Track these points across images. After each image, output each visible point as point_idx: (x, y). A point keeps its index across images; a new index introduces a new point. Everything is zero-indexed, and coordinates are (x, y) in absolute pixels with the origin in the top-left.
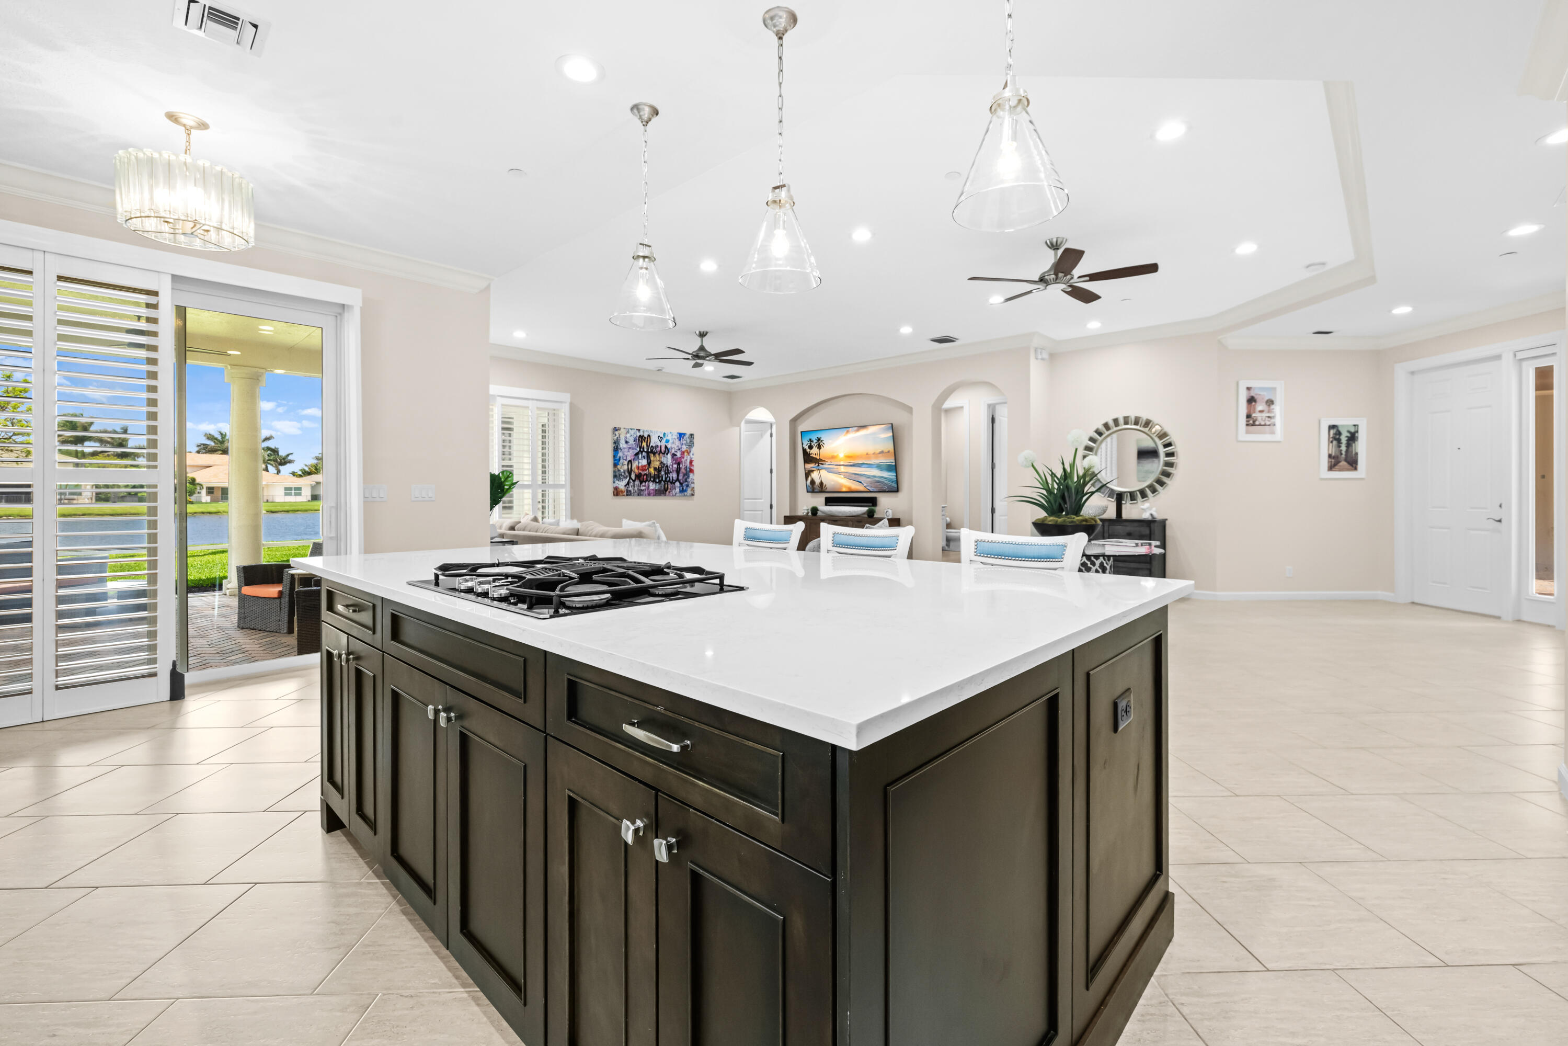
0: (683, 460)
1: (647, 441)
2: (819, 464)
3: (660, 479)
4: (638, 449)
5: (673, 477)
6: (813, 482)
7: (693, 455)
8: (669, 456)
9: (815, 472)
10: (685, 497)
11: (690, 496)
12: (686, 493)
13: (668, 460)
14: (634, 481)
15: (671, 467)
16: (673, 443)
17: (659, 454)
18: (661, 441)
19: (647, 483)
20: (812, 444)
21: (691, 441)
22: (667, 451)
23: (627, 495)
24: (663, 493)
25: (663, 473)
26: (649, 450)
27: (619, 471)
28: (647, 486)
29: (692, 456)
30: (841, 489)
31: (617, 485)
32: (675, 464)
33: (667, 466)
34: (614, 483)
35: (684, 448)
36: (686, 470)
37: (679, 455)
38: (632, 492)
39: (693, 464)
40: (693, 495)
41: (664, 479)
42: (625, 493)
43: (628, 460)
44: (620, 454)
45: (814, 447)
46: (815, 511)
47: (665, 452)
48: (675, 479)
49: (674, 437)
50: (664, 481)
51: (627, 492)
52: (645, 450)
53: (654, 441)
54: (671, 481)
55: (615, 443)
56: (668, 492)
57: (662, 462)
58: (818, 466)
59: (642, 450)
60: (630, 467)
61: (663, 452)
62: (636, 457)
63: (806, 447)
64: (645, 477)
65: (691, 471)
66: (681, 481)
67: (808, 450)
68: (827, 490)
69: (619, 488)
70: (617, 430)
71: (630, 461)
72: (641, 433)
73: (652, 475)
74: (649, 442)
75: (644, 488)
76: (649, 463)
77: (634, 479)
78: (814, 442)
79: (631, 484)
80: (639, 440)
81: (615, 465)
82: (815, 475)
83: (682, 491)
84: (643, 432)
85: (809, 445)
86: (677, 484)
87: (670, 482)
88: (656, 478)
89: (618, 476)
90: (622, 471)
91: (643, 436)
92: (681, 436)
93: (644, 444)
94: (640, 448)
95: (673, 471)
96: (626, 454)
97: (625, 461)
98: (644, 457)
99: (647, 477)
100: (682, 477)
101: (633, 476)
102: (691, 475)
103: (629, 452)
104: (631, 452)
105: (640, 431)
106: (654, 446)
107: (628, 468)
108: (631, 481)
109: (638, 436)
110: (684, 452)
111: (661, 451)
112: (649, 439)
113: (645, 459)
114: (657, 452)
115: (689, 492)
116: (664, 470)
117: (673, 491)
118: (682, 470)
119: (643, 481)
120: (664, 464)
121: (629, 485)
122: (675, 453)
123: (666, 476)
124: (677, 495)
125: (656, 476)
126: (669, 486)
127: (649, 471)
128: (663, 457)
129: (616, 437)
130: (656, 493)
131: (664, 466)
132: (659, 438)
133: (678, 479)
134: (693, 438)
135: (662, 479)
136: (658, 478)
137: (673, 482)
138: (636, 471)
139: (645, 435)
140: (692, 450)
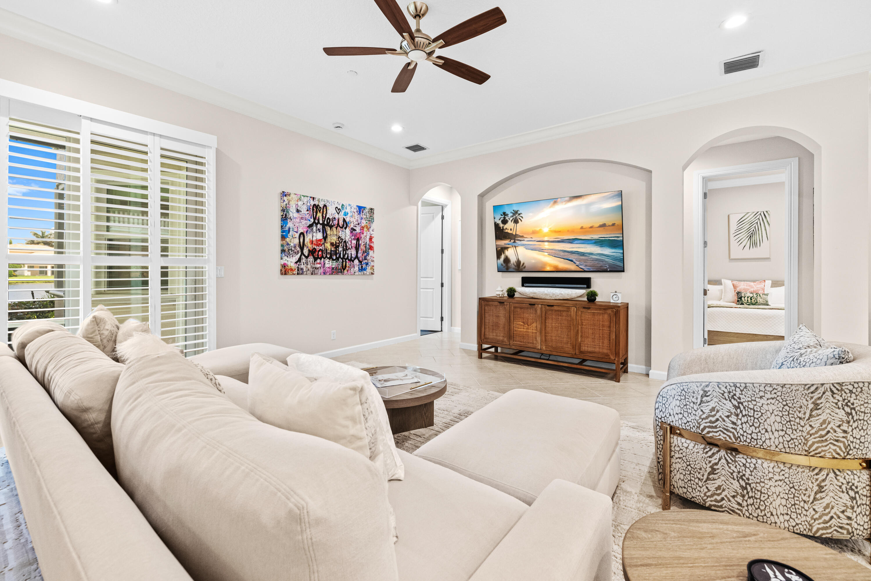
0: (363, 236)
1: (323, 211)
2: (515, 240)
3: (338, 256)
4: (312, 220)
6: (507, 260)
7: (373, 231)
8: (348, 231)
9: (509, 250)
10: (364, 276)
11: (370, 275)
12: (365, 272)
13: (346, 234)
14: (307, 257)
15: (349, 242)
16: (352, 216)
17: (336, 228)
18: (338, 214)
19: (323, 259)
20: (507, 218)
21: (371, 216)
22: (345, 225)
23: (298, 274)
24: (341, 272)
25: (340, 249)
26: (326, 223)
27: (288, 244)
28: (322, 264)
29: (372, 233)
30: (545, 268)
31: (286, 262)
32: (354, 239)
33: (345, 242)
34: (282, 259)
35: (364, 223)
36: (366, 247)
37: (358, 230)
38: (305, 270)
39: (372, 240)
40: (372, 274)
41: (342, 257)
42: (295, 272)
43: (299, 233)
44: (290, 224)
45: (510, 221)
46: (511, 292)
47: (343, 225)
48: (354, 256)
49: (352, 210)
50: (342, 259)
51: (298, 270)
52: (321, 222)
53: (331, 212)
54: (350, 258)
55: (283, 210)
56: (346, 271)
57: (339, 237)
58: (514, 242)
59: (316, 221)
60: (302, 240)
61: (341, 226)
62: (309, 230)
63: (499, 222)
64: (320, 253)
65: (371, 248)
66: (361, 259)
67: (501, 225)
68: (524, 270)
69: (287, 266)
70: (286, 196)
71: (302, 234)
72: (316, 203)
73: (328, 251)
74: (325, 213)
75: (318, 266)
76: (325, 238)
77: (307, 255)
78: (509, 216)
79: (304, 260)
80: (313, 210)
81: (283, 237)
82: (510, 253)
83: (362, 269)
84: (319, 200)
85: (502, 219)
86: (356, 262)
87: (349, 260)
88: (333, 255)
89: (287, 250)
90: (292, 244)
91: (318, 205)
92: (361, 209)
93: (319, 215)
94: (315, 219)
95: (352, 247)
96: (297, 225)
97: (295, 233)
98: (319, 230)
99: (322, 253)
100: (361, 254)
101: (306, 252)
102: (371, 252)
103: (301, 223)
104: (303, 223)
105: (314, 198)
106: (330, 218)
107: (300, 242)
108: (304, 257)
109: (312, 205)
110: (363, 227)
111: (338, 224)
112: (325, 210)
113: (320, 232)
114: (334, 225)
115: (369, 271)
116: (342, 245)
117: (352, 269)
118: (361, 246)
119: (318, 258)
120: (342, 239)
121: (300, 262)
122: (354, 228)
123: (344, 253)
124: (356, 274)
125: (332, 252)
126: (347, 264)
127: (324, 246)
128: (341, 232)
129: (285, 203)
130: (335, 271)
131: (342, 242)
132: (337, 209)
133: (357, 257)
134: (373, 213)
135: (340, 256)
136: (336, 254)
137: (351, 260)
138: (310, 246)
139: (322, 205)
140: (373, 226)
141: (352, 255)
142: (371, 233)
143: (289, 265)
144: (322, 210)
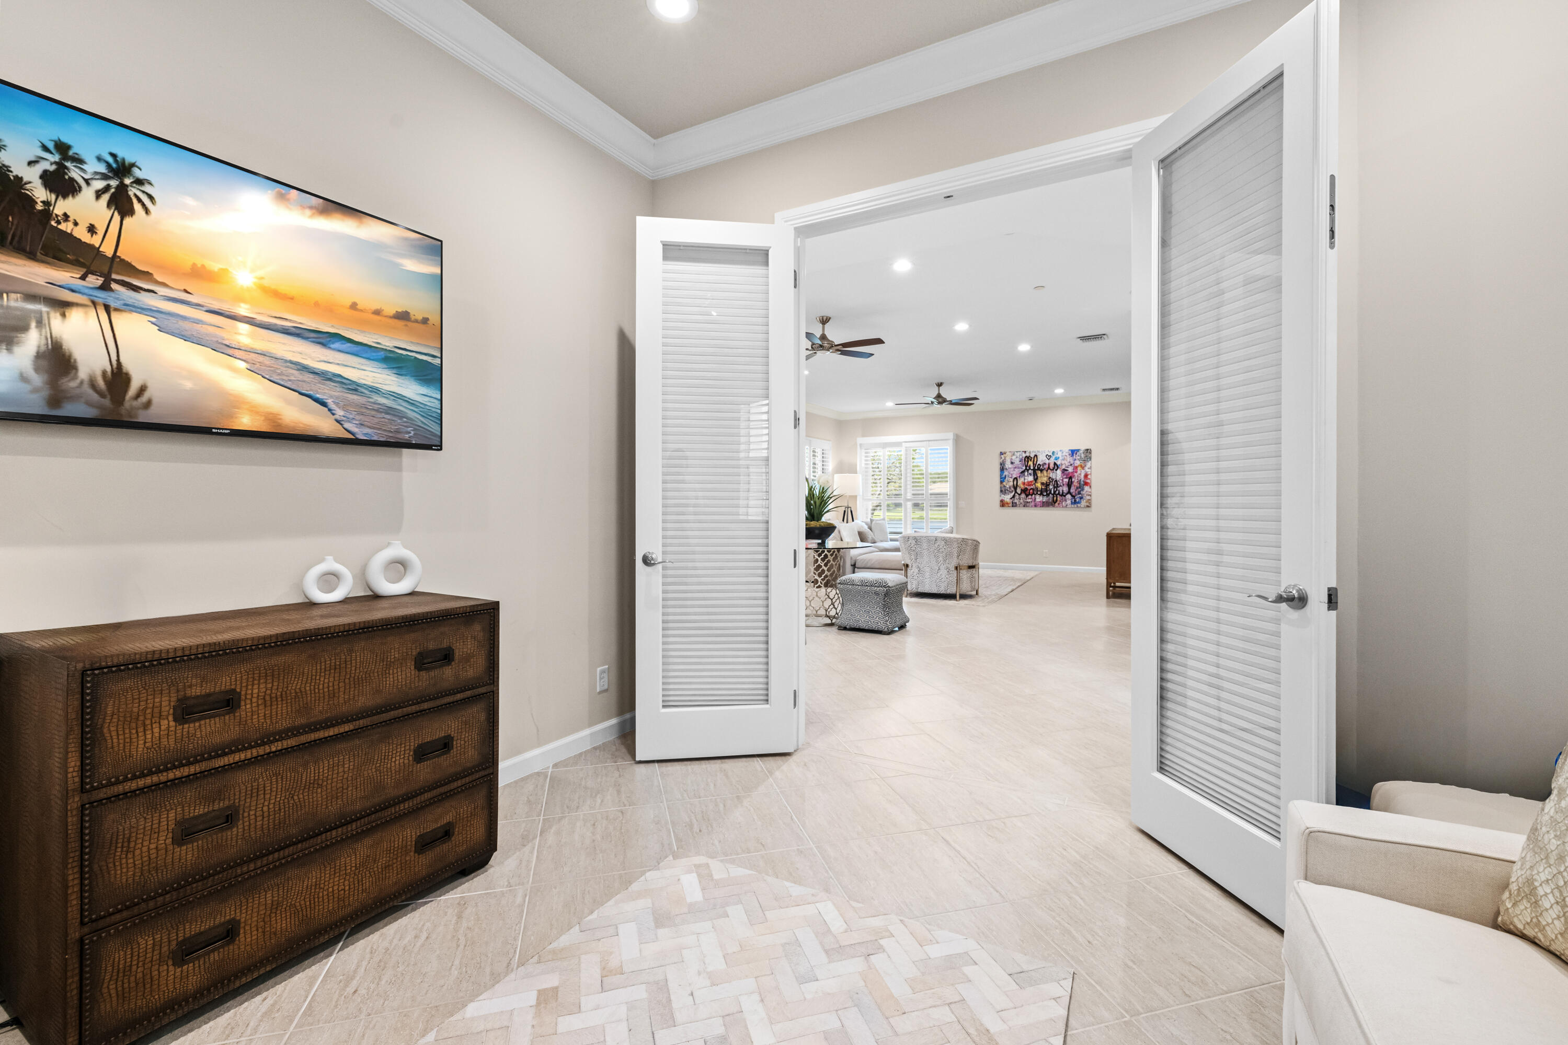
0: (1076, 474)
3: (1048, 493)
4: (1024, 468)
5: (1062, 490)
7: (1089, 468)
8: (1059, 472)
10: (1076, 509)
11: (1085, 507)
12: (1079, 505)
13: (1058, 475)
14: (1019, 495)
15: (1061, 481)
16: (1064, 459)
17: (1047, 471)
18: (1048, 460)
19: (1033, 496)
21: (1087, 456)
22: (1056, 468)
23: (1012, 507)
24: (1052, 505)
25: (1051, 487)
26: (1036, 468)
27: (1005, 486)
28: (1034, 499)
29: (1088, 470)
31: (1003, 498)
32: (1066, 478)
33: (1056, 481)
34: (1000, 496)
35: (1078, 463)
36: (1080, 483)
37: (1071, 470)
38: (1018, 504)
39: (1088, 477)
41: (1052, 492)
42: (1011, 505)
43: (1013, 478)
44: (1006, 473)
47: (1054, 468)
48: (1066, 492)
49: (1064, 454)
50: (1053, 494)
52: (1032, 468)
53: (1042, 459)
55: (1001, 464)
56: (1057, 504)
57: (1050, 478)
59: (1028, 468)
60: (1015, 483)
61: (1052, 469)
62: (1022, 475)
64: (1031, 491)
65: (1088, 483)
66: (1074, 494)
69: (1004, 501)
70: (1003, 454)
71: (1016, 478)
72: (1028, 454)
73: (1038, 489)
74: (1035, 461)
75: (1030, 500)
76: (1036, 479)
77: (1019, 493)
79: (1017, 496)
80: (1025, 460)
81: (1001, 482)
83: (1075, 502)
84: (1030, 453)
86: (1069, 496)
87: (1060, 495)
88: (1044, 491)
89: (1003, 490)
90: (1008, 486)
91: (1030, 456)
92: (1073, 452)
93: (1031, 463)
94: (1026, 467)
95: (1063, 485)
96: (1011, 472)
97: (1010, 478)
99: (1033, 491)
100: (1074, 490)
101: (1019, 491)
102: (1086, 488)
103: (1015, 471)
105: (1025, 452)
106: (1040, 464)
107: (1013, 484)
109: (1024, 457)
110: (1076, 468)
111: (1049, 468)
112: (1035, 458)
113: (1030, 475)
114: (1044, 469)
115: (1084, 504)
116: (1052, 484)
117: (1063, 503)
118: (1074, 484)
119: (1029, 494)
120: (1053, 479)
121: (1014, 498)
122: (1066, 469)
123: (1055, 490)
124: (1068, 506)
126: (1058, 498)
127: (1035, 485)
128: (1051, 474)
129: (1002, 459)
130: (1045, 505)
131: (1052, 481)
132: (1047, 456)
133: (1069, 492)
134: (1090, 453)
135: (1050, 493)
136: (1046, 491)
137: (1063, 495)
138: (1022, 486)
139: (1032, 456)
140: (1089, 464)
141: (1064, 492)
143: (1006, 500)
144: (1033, 459)
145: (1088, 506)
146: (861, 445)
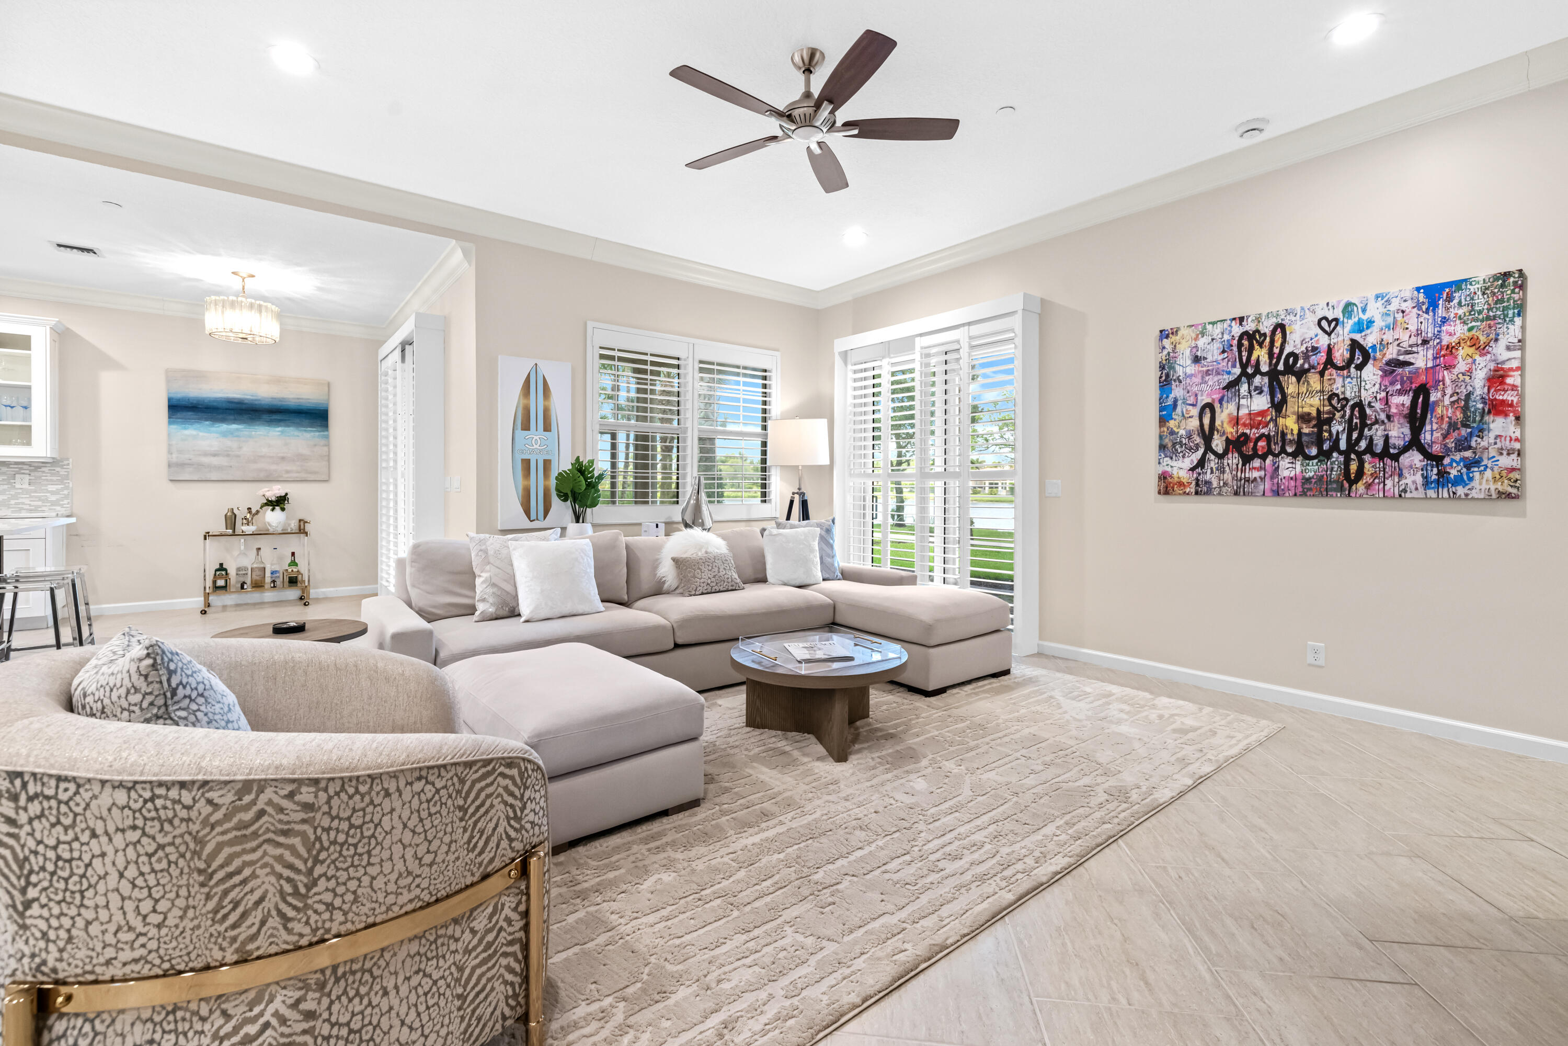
0: (1448, 376)
1: (1273, 342)
3: (1326, 446)
4: (1237, 371)
5: (1387, 438)
7: (1510, 348)
8: (1371, 373)
10: (1451, 504)
11: (1489, 498)
12: (1460, 490)
14: (1220, 457)
15: (1378, 406)
16: (1393, 326)
17: (1322, 374)
18: (1329, 334)
19: (1270, 458)
21: (1501, 301)
22: (1358, 359)
23: (1197, 493)
24: (1342, 489)
25: (1337, 427)
27: (1172, 433)
28: (1269, 468)
29: (1507, 355)
31: (1169, 469)
32: (1400, 392)
33: (1359, 405)
34: (1159, 464)
35: (1457, 331)
36: (1466, 409)
37: (1424, 359)
38: (1215, 484)
39: (1507, 379)
41: (1343, 445)
42: (1192, 488)
43: (1200, 405)
44: (1177, 392)
47: (1352, 360)
48: (1400, 441)
49: (1397, 304)
50: (1346, 454)
51: (1197, 485)
52: (1265, 368)
53: (1303, 336)
54: (1379, 449)
55: (1162, 367)
56: (1360, 486)
57: (1333, 395)
60: (1206, 421)
61: (1343, 363)
62: (1230, 393)
64: (1262, 444)
65: (1501, 408)
66: (1436, 449)
69: (1171, 477)
70: (1167, 337)
71: (1210, 406)
72: (1250, 326)
73: (1289, 437)
74: (1278, 344)
75: (1256, 474)
76: (1279, 406)
77: (1220, 450)
79: (1212, 463)
80: (1240, 345)
81: (1163, 421)
83: (1444, 481)
84: (1258, 320)
86: (1413, 458)
87: (1374, 455)
89: (1170, 445)
90: (1182, 432)
91: (1258, 331)
92: (1439, 294)
93: (1260, 354)
94: (1244, 367)
95: (1389, 417)
96: (1195, 389)
97: (1190, 408)
98: (1256, 388)
99: (1269, 445)
100: (1437, 435)
101: (1218, 444)
102: (1498, 425)
103: (1206, 382)
104: (1210, 383)
105: (1241, 319)
106: (1297, 351)
107: (1202, 425)
108: (1212, 457)
109: (1237, 336)
110: (1451, 349)
111: (1329, 362)
112: (1278, 336)
113: (1260, 393)
114: (1312, 367)
115: (1484, 486)
116: (1343, 416)
117: (1389, 483)
118: (1439, 410)
119: (1255, 455)
120: (1347, 400)
121: (1203, 467)
122: (1401, 358)
123: (1355, 435)
124: (1408, 495)
125: (1304, 439)
126: (1367, 465)
127: (1276, 425)
128: (1339, 381)
129: (1165, 352)
130: (1314, 488)
131: (1343, 407)
132: (1324, 324)
133: (1415, 443)
134: (1522, 287)
135: (1335, 446)
136: (1319, 442)
137: (1387, 454)
138: (1230, 430)
139: (1266, 327)
140: (1512, 332)
141: (1392, 441)
142: (1501, 358)
143: (1175, 475)
144: (1268, 339)
145: (1504, 496)
146: (845, 355)
